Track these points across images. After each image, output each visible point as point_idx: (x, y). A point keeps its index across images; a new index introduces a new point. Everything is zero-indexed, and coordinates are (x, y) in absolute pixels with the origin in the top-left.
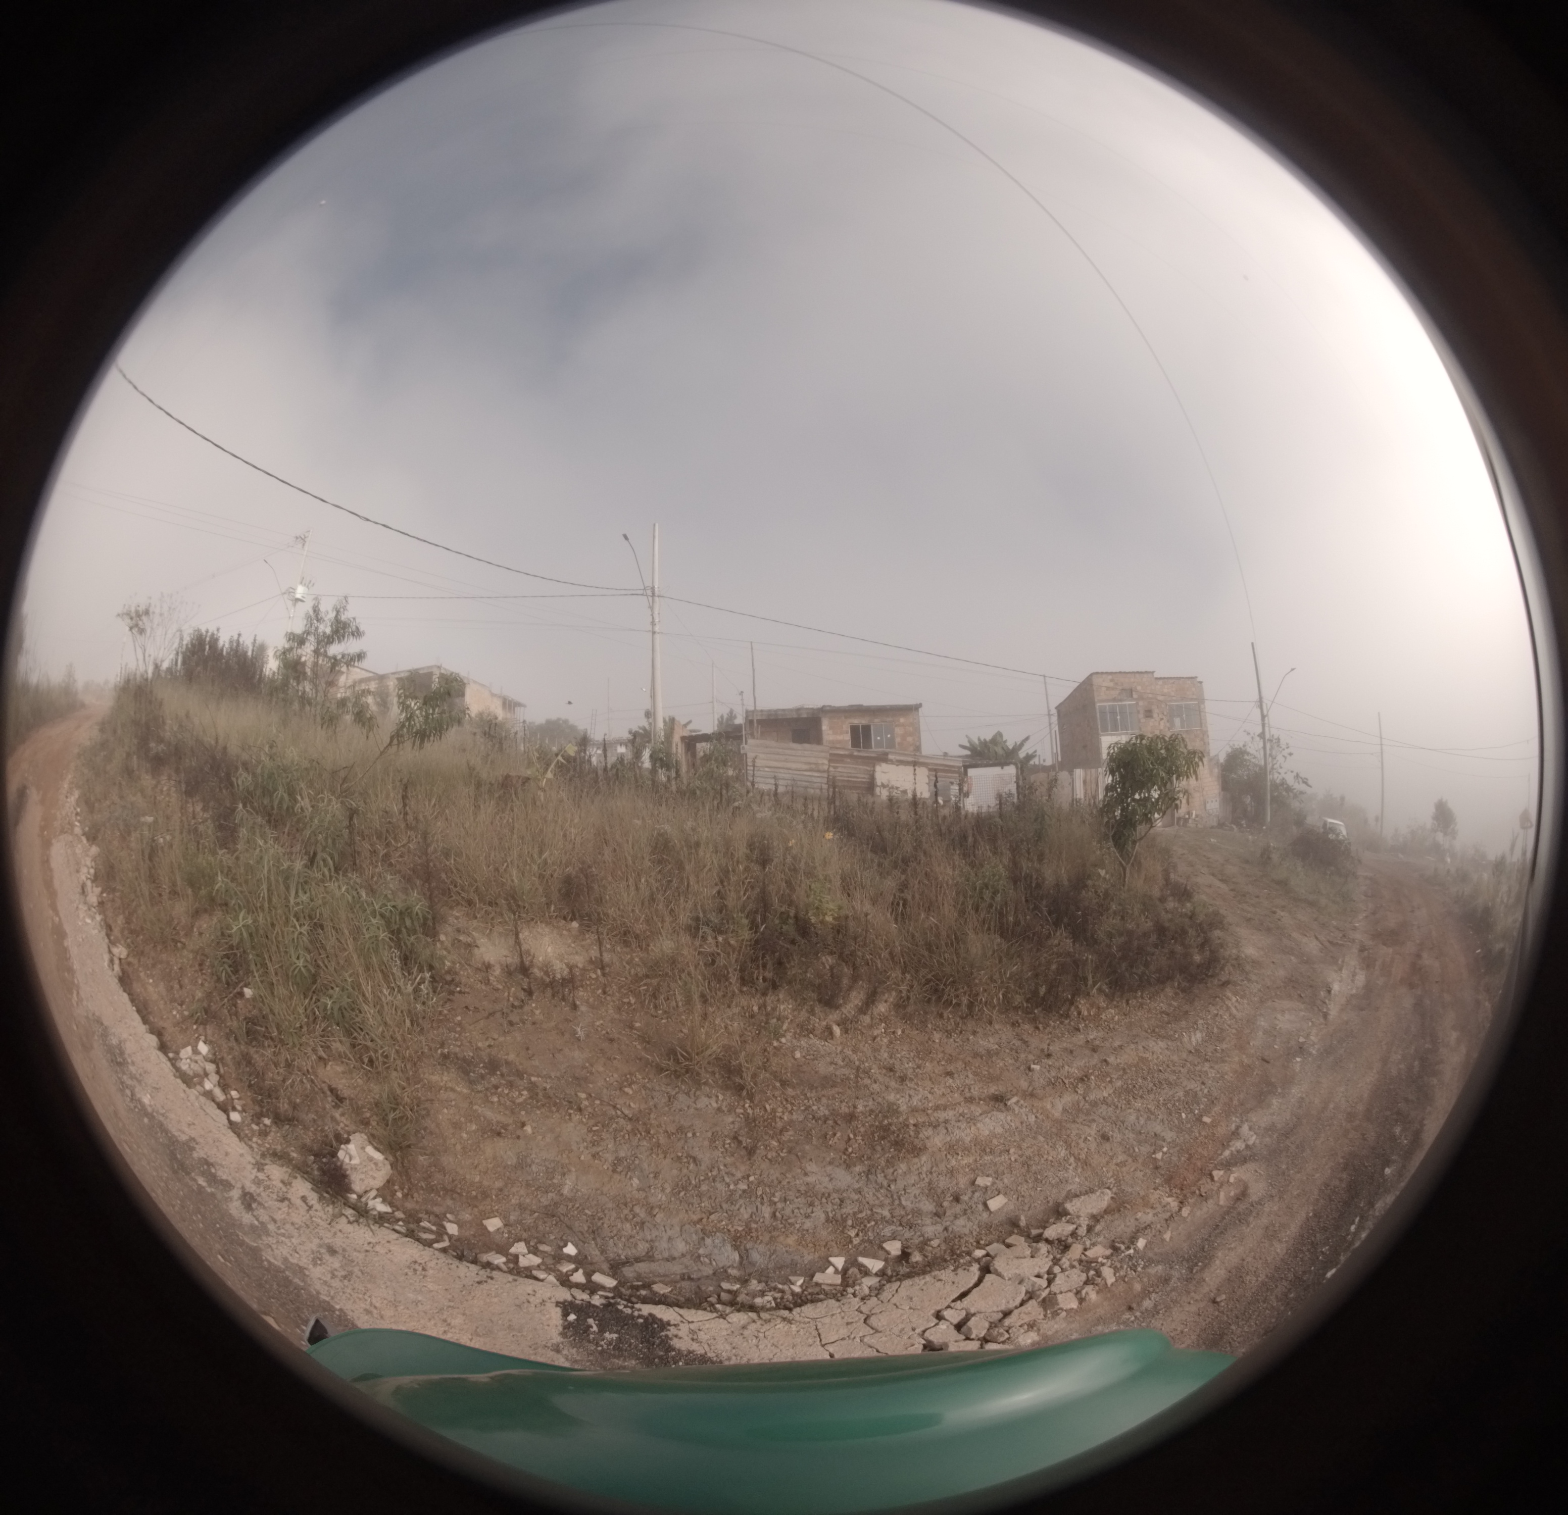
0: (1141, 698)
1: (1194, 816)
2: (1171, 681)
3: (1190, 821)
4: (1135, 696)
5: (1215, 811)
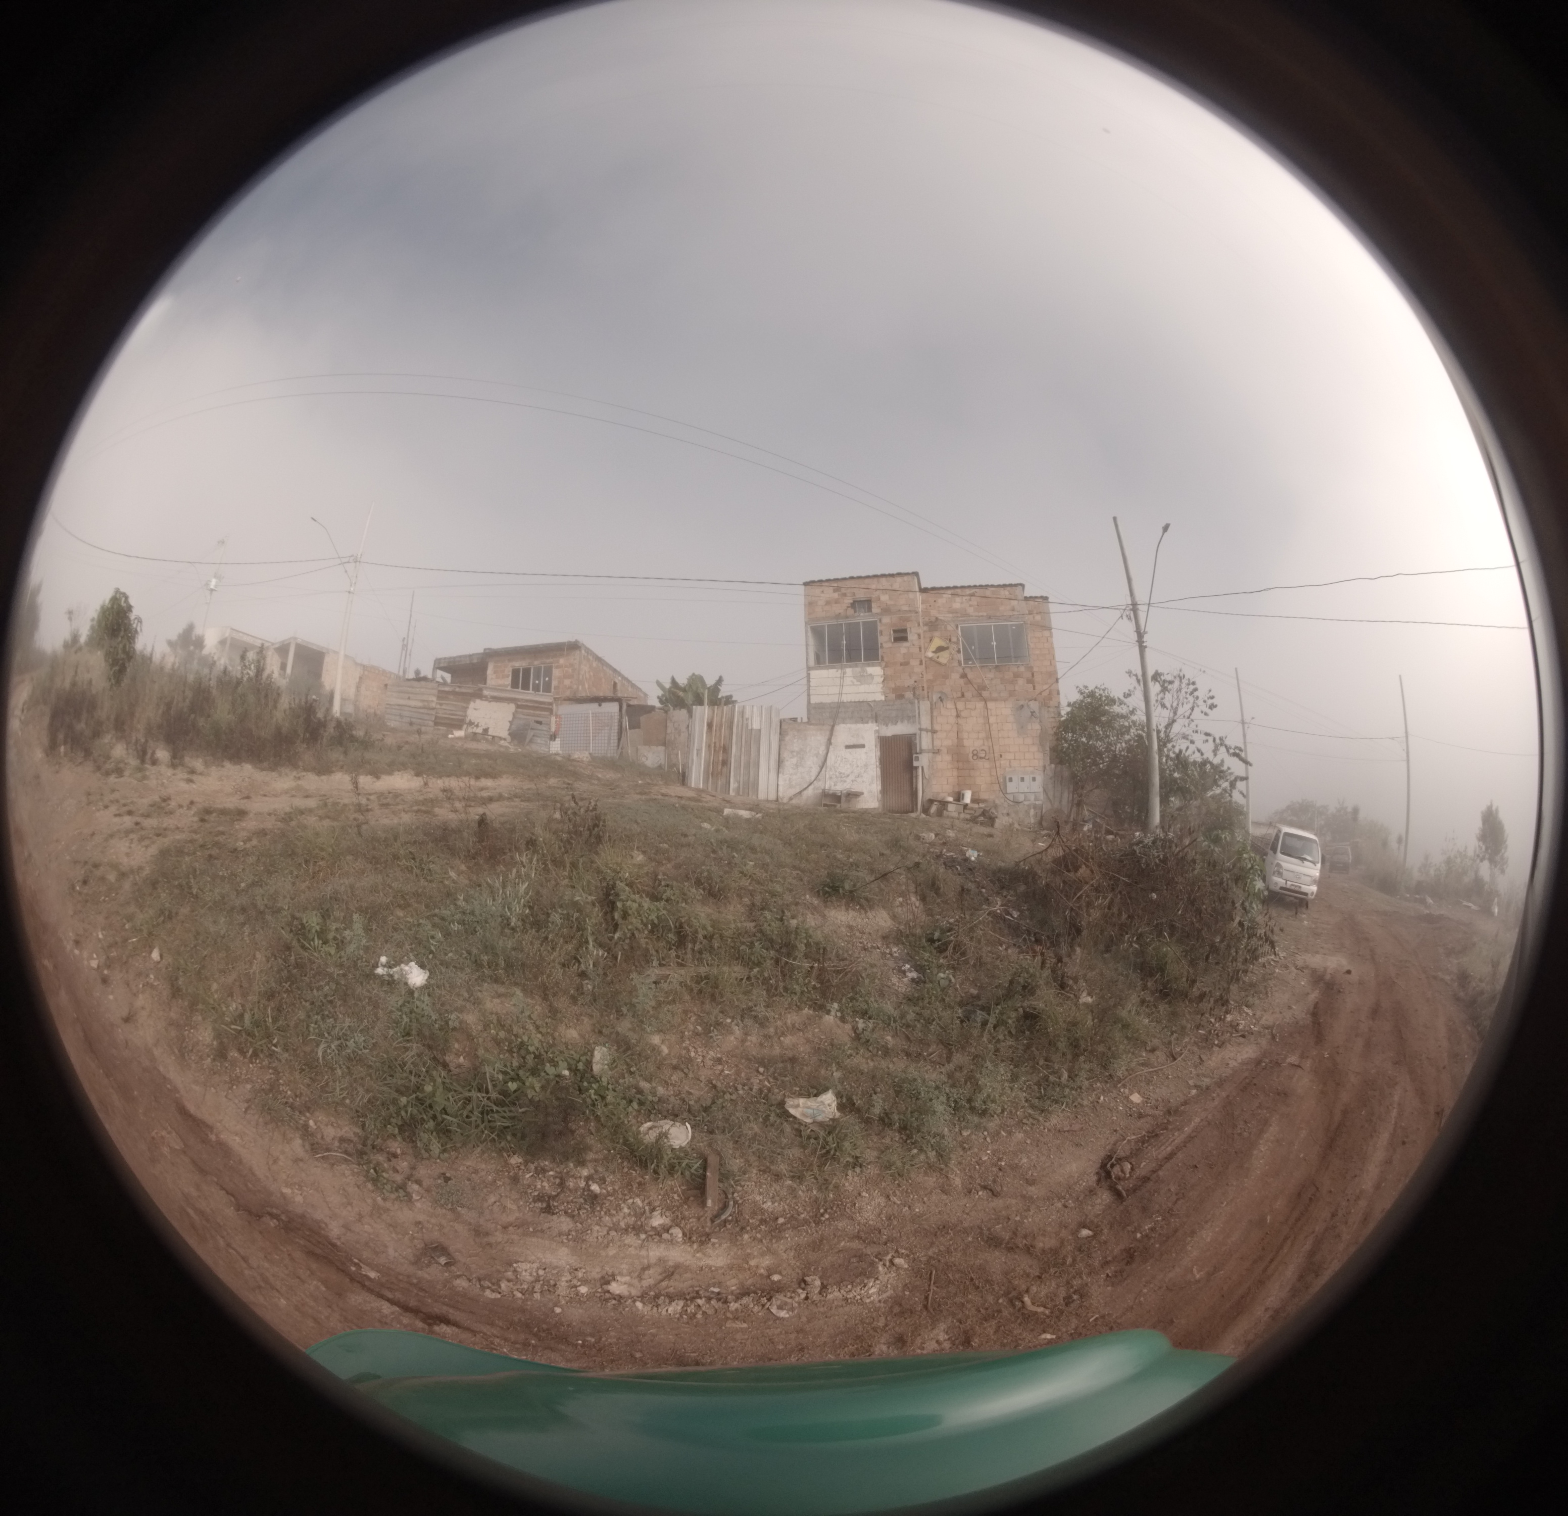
0: (886, 610)
1: (967, 799)
2: (968, 592)
3: (951, 808)
4: (875, 609)
5: (1032, 797)
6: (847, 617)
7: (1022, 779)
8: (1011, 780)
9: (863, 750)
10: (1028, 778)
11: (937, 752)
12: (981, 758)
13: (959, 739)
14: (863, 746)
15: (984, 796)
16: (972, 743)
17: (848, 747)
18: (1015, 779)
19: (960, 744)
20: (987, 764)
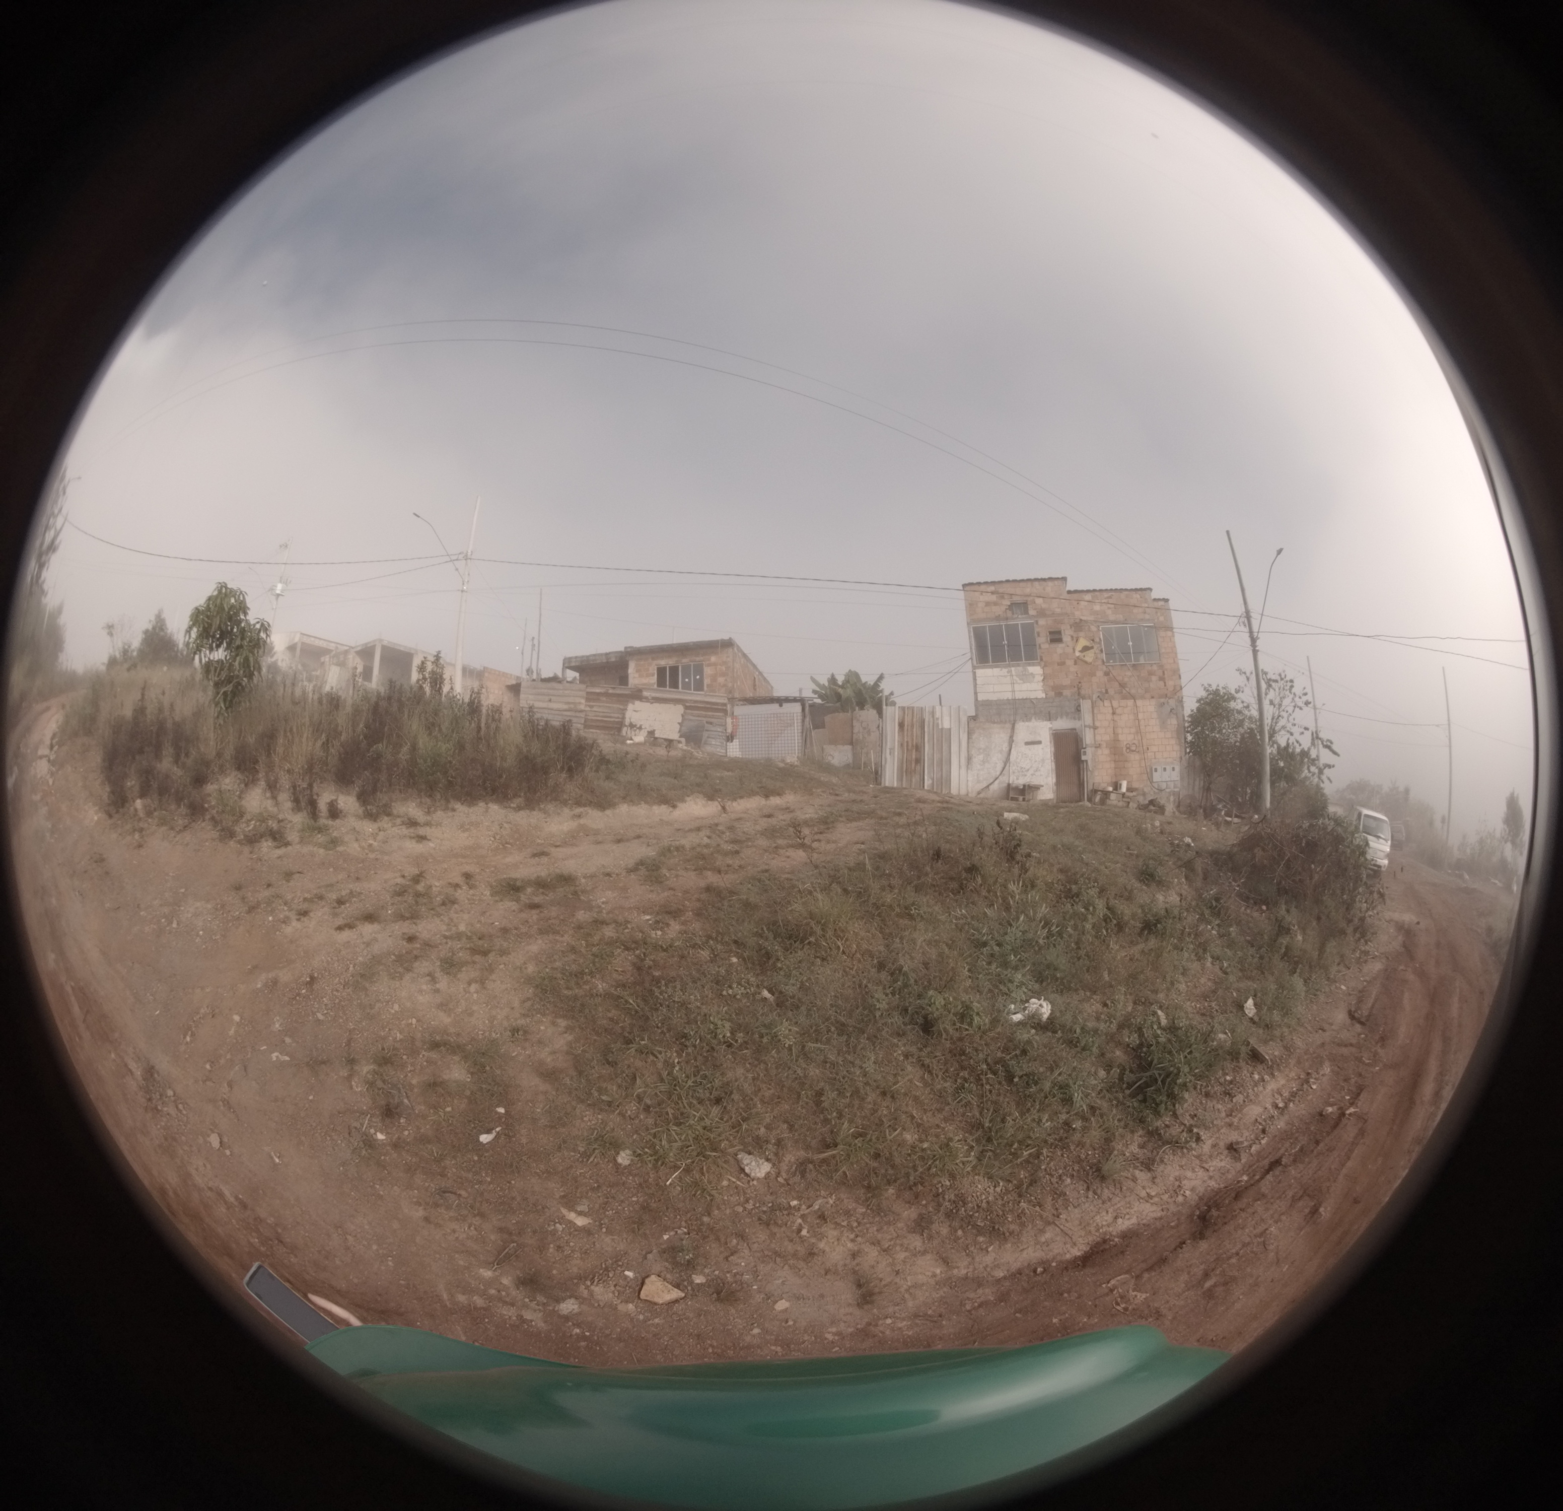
0: (1042, 613)
1: (1124, 789)
2: (1106, 595)
3: (1113, 796)
4: (1032, 612)
5: (1172, 785)
6: (1007, 619)
7: (1165, 769)
8: (1156, 770)
9: (1040, 746)
10: (1169, 768)
11: (1098, 746)
12: (1133, 751)
13: (1115, 733)
14: (1039, 742)
15: (1135, 785)
16: (1126, 737)
17: (1027, 743)
18: (1160, 769)
19: (1116, 740)
20: (1137, 757)
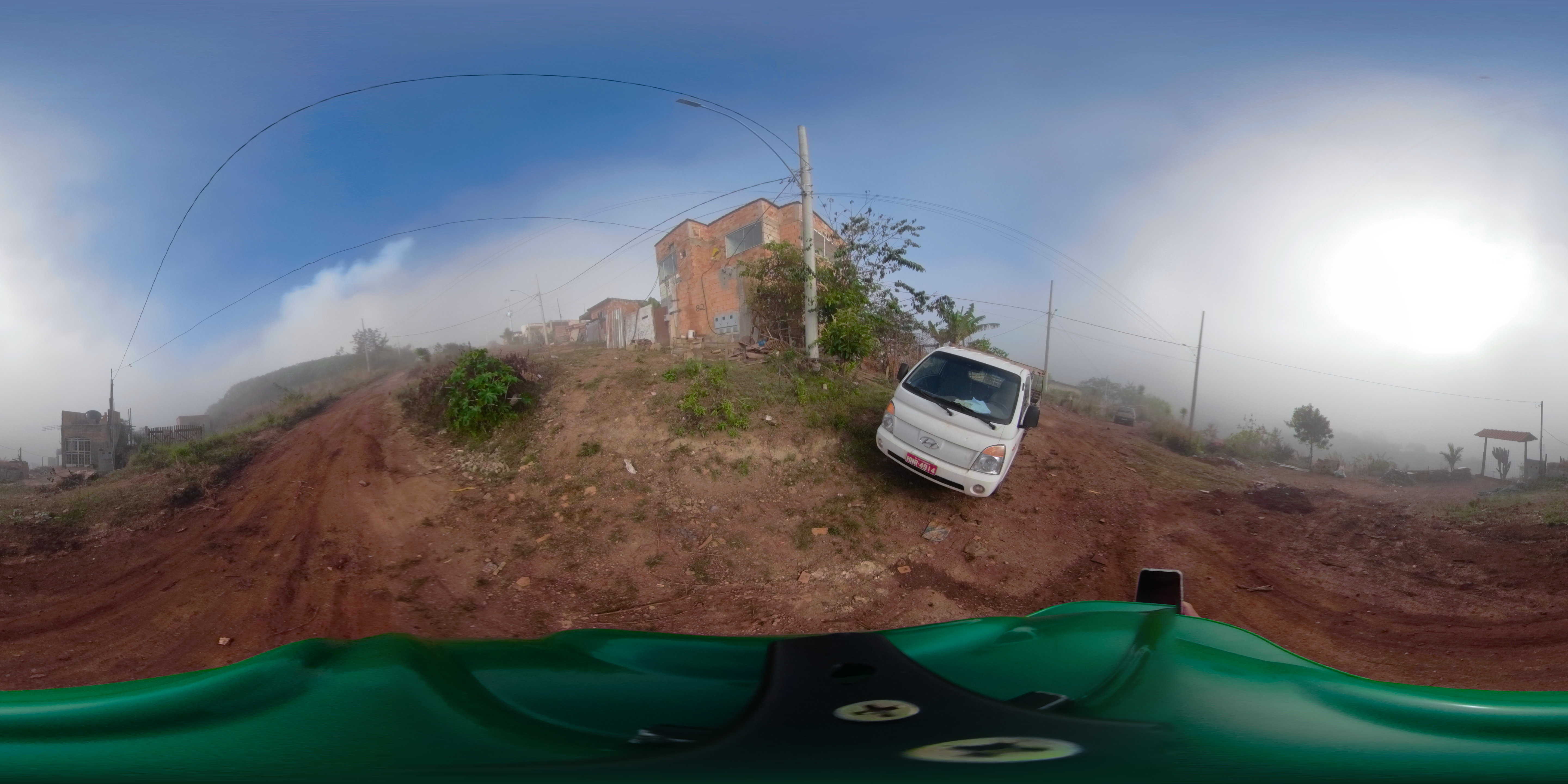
0: (679, 244)
1: (691, 335)
2: (730, 216)
4: (676, 244)
5: (732, 329)
7: (724, 318)
8: (717, 320)
9: (647, 319)
10: (728, 317)
11: (679, 311)
12: (701, 309)
13: (690, 301)
14: (647, 317)
15: (704, 332)
16: (696, 302)
17: (643, 318)
18: (720, 319)
19: (690, 304)
20: (704, 312)
